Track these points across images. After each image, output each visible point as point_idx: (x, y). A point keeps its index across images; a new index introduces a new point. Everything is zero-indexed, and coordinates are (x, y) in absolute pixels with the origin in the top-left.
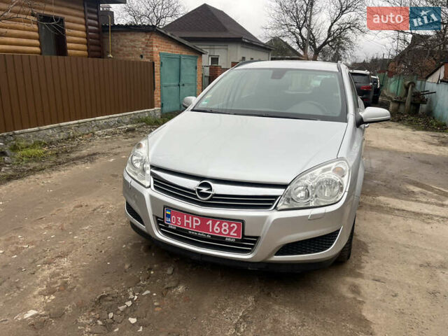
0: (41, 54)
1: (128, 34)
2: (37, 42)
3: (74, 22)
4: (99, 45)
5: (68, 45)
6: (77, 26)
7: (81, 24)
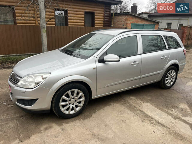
0: (84, 25)
1: (120, 16)
2: (83, 21)
3: (99, 13)
4: (109, 21)
5: (96, 22)
6: (100, 14)
7: (102, 14)
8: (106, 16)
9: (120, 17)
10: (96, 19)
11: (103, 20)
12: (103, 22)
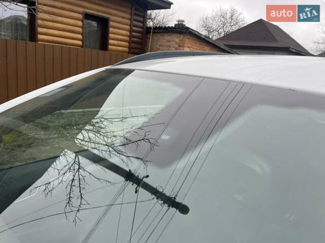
0: (82, 47)
1: (166, 35)
2: (80, 36)
3: (119, 23)
4: (141, 44)
5: (111, 41)
6: (121, 26)
7: (126, 24)
8: (135, 31)
12: (127, 44)
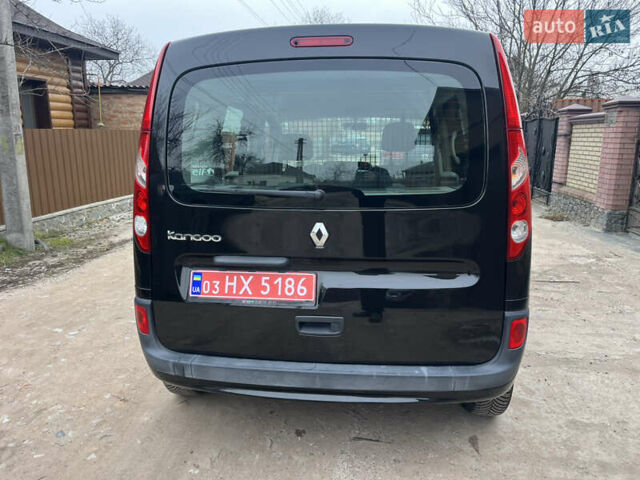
1: (124, 96)
4: (86, 111)
5: (53, 113)
6: (60, 89)
7: (65, 86)
9: (126, 100)
10: (52, 104)
11: (70, 106)
12: (70, 114)
